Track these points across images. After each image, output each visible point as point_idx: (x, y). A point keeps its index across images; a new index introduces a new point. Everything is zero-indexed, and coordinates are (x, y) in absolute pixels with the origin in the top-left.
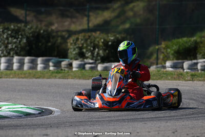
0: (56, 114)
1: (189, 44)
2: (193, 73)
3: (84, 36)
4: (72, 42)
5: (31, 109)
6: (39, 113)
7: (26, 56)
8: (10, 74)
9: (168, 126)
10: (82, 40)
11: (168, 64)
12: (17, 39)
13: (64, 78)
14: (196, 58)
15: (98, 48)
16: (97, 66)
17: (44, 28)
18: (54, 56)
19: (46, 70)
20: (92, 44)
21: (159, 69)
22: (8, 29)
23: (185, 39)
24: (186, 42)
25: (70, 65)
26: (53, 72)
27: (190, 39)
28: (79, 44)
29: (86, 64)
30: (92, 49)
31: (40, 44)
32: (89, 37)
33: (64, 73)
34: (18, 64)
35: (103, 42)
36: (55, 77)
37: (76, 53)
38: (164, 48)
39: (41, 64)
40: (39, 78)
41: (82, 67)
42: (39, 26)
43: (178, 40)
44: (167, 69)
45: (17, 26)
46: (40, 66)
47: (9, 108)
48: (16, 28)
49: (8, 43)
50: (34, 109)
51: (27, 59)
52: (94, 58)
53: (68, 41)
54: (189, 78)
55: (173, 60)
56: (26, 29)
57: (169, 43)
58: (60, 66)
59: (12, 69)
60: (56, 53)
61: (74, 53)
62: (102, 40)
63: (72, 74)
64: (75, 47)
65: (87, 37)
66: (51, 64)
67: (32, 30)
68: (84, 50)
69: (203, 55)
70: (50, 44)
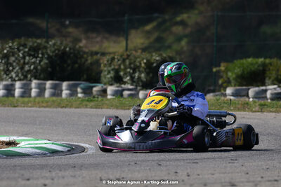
0: (90, 152)
1: (256, 67)
2: (262, 102)
3: (121, 56)
4: (105, 62)
5: (58, 145)
6: (69, 151)
7: (48, 80)
8: (28, 102)
9: (235, 167)
10: (119, 60)
11: (229, 91)
12: (36, 58)
13: (97, 107)
14: (263, 84)
15: (139, 71)
16: (138, 94)
17: (70, 45)
18: (84, 81)
19: (74, 98)
20: (132, 66)
21: (218, 97)
22: (25, 45)
23: (250, 60)
24: (252, 64)
25: (105, 91)
26: (83, 100)
27: (257, 60)
28: (114, 65)
29: (124, 90)
30: (131, 71)
31: (65, 65)
32: (128, 56)
33: (97, 101)
34: (37, 90)
35: (145, 64)
36: (86, 106)
37: (111, 77)
38: (224, 72)
39: (67, 90)
40: (65, 107)
41: (119, 94)
42: (64, 42)
43: (242, 61)
44: (228, 97)
45: (36, 42)
46: (65, 93)
47: (29, 144)
48: (35, 44)
49: (24, 63)
50: (62, 146)
51: (49, 84)
52: (135, 84)
53: (101, 61)
54: (257, 108)
55: (235, 86)
56: (49, 46)
57: (231, 65)
58: (92, 93)
59: (30, 96)
60: (85, 76)
61: (109, 76)
62: (145, 61)
63: (107, 102)
64: (110, 69)
65: (125, 57)
66: (79, 90)
67: (56, 47)
68: (122, 73)
69: (273, 81)
70: (77, 66)
